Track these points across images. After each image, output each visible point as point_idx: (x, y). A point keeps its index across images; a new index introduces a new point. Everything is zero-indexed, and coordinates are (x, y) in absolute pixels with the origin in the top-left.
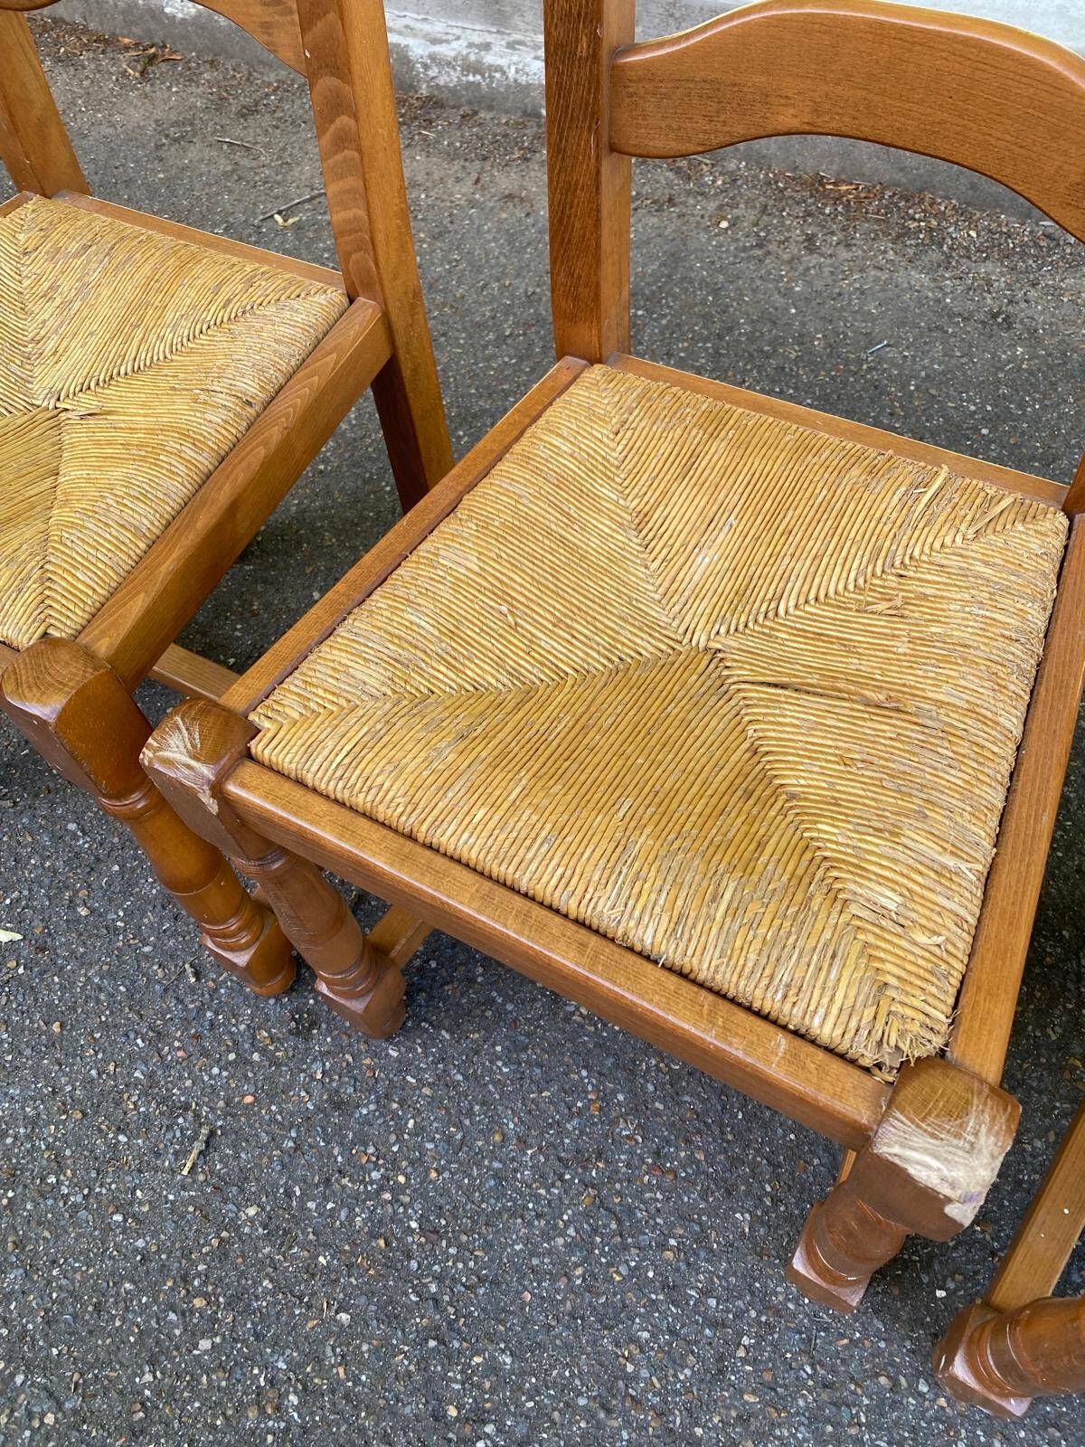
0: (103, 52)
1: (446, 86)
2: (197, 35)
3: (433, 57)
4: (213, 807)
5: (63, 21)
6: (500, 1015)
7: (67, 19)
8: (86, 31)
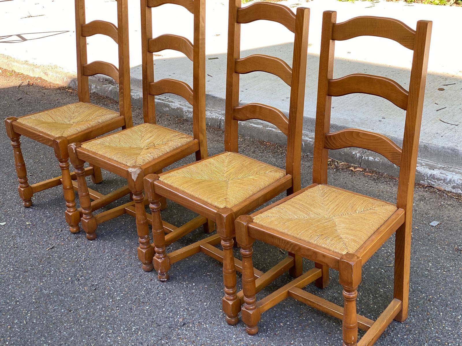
0: (115, 104)
1: (190, 117)
2: (138, 103)
3: (188, 111)
4: (74, 152)
5: (108, 97)
6: (113, 240)
7: (110, 97)
8: (113, 100)
